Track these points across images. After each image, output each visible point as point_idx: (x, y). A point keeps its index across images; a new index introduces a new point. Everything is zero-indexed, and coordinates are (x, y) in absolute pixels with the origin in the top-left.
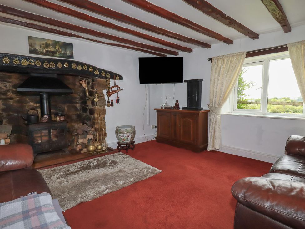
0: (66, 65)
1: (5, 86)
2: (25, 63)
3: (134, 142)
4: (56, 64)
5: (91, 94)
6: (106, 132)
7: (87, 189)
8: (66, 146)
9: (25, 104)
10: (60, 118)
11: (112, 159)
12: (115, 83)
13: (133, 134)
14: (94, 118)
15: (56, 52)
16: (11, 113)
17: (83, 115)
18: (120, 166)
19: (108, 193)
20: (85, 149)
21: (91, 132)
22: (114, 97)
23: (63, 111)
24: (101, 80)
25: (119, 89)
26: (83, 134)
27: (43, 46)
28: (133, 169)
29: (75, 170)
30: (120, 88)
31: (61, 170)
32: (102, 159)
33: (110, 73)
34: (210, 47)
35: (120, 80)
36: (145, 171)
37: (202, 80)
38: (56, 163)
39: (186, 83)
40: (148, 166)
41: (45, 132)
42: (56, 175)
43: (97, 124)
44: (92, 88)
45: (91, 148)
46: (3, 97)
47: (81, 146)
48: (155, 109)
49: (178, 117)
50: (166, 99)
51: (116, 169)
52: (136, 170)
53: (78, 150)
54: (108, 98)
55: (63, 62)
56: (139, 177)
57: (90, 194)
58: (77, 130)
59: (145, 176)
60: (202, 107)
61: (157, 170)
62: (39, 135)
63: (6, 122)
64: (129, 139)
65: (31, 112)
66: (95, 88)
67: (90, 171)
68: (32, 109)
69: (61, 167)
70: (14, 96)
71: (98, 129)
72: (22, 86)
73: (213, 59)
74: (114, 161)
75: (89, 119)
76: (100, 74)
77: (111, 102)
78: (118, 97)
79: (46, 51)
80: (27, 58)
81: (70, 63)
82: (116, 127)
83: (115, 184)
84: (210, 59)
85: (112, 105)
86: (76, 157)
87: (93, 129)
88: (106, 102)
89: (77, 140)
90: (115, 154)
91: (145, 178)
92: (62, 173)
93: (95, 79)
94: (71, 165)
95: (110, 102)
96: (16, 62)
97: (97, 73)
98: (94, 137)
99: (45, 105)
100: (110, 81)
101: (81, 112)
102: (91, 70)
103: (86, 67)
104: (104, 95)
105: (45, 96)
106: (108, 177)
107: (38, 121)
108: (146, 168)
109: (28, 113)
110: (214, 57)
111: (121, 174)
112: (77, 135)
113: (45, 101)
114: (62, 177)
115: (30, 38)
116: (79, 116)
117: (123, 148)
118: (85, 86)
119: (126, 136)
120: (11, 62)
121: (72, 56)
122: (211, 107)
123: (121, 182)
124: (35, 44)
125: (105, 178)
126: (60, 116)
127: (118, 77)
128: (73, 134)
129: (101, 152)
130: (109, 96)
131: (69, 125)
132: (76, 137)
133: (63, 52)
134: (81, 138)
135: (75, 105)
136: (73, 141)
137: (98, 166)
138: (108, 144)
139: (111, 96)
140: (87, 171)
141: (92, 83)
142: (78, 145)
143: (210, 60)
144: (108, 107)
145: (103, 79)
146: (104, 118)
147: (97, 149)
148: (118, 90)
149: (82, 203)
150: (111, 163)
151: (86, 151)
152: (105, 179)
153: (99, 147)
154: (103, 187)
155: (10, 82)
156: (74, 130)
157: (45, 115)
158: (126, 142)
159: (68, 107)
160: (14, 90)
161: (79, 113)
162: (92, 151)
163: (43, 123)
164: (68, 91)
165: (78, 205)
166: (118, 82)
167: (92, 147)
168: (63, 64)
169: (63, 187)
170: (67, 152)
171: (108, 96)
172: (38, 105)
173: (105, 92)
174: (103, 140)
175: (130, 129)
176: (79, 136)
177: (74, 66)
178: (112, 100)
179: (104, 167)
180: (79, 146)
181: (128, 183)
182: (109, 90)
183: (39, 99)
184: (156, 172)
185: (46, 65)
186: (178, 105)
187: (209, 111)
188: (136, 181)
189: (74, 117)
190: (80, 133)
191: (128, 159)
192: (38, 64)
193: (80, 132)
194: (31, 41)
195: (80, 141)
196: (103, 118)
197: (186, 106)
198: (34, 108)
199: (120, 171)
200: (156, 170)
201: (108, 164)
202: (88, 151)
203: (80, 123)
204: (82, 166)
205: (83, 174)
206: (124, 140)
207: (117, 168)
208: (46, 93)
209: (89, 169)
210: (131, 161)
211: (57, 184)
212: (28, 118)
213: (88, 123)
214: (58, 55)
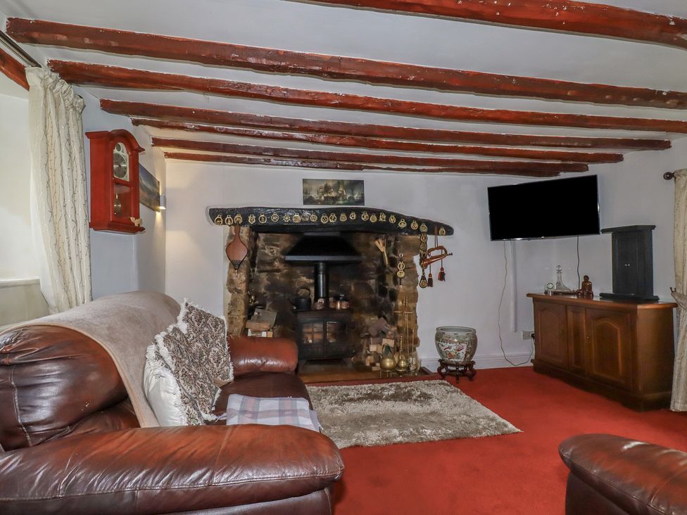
0: (353, 216)
1: (272, 252)
2: (297, 219)
3: (474, 363)
4: (338, 216)
5: (393, 263)
6: (419, 336)
7: (370, 429)
8: (349, 354)
9: (295, 280)
10: (341, 305)
11: (424, 390)
12: (436, 241)
13: (470, 346)
14: (396, 308)
15: (339, 197)
16: (277, 293)
17: (380, 300)
18: (435, 405)
19: (401, 443)
20: (378, 364)
21: (390, 333)
22: (434, 269)
23: (346, 291)
24: (410, 237)
25: (444, 252)
26: (378, 336)
27: (321, 190)
28: (459, 415)
29: (356, 397)
30: (446, 251)
31: (336, 392)
32: (406, 387)
33: (428, 223)
34: (670, 147)
35: (449, 235)
36: (483, 422)
37: (653, 227)
38: (330, 380)
39: (609, 235)
40: (492, 414)
41: (319, 326)
42: (328, 398)
43: (401, 318)
44: (395, 252)
45: (388, 363)
46: (268, 268)
47: (372, 357)
48: (528, 295)
49: (583, 317)
50: (559, 271)
51: (426, 409)
52: (465, 417)
53: (368, 364)
54: (423, 271)
55: (347, 212)
56: (465, 431)
57: (372, 437)
58: (368, 327)
59: (477, 431)
60: (654, 295)
61: (511, 426)
62: (310, 330)
63: (270, 306)
64: (462, 354)
65: (302, 292)
66: (398, 251)
67: (380, 402)
68: (302, 288)
69: (336, 387)
70: (281, 267)
71: (402, 328)
72: (292, 253)
73: (679, 175)
74: (425, 394)
75: (389, 309)
76: (409, 226)
77: (429, 279)
78: (442, 269)
79: (325, 197)
80: (300, 211)
81: (359, 212)
82: (437, 329)
83: (417, 431)
84: (669, 176)
85: (430, 283)
86: (363, 376)
87: (394, 329)
88: (419, 279)
89: (368, 346)
90: (432, 382)
91: (478, 435)
92: (336, 397)
93: (399, 235)
94: (353, 387)
95: (427, 277)
96: (287, 218)
97: (403, 225)
98: (395, 344)
99: (321, 282)
100: (426, 238)
101: (377, 295)
102: (392, 220)
103: (385, 217)
104: (414, 266)
105: (321, 267)
106: (408, 418)
107: (309, 307)
108: (488, 417)
109: (297, 295)
110: (681, 171)
111: (433, 418)
112: (369, 337)
113: (321, 276)
114: (335, 403)
115: (305, 181)
116: (374, 303)
117: (450, 373)
118: (383, 249)
119: (455, 347)
120: (281, 219)
121: (361, 201)
122: (681, 296)
123: (429, 432)
124: (311, 189)
125: (402, 418)
126: (341, 301)
127: (442, 229)
128: (362, 335)
129: (405, 374)
130: (424, 267)
131: (355, 317)
132: (366, 341)
133: (349, 196)
134: (374, 344)
135: (368, 282)
136: (361, 348)
137: (395, 397)
138: (421, 361)
139: (429, 266)
140: (375, 401)
141: (395, 244)
142: (369, 355)
143: (668, 178)
144: (423, 287)
145: (414, 235)
146: (415, 309)
147: (398, 366)
148: (442, 255)
149: (357, 446)
150: (420, 396)
151: (379, 369)
152: (402, 420)
153: (403, 364)
154: (395, 432)
155: (277, 246)
156: (364, 327)
157: (320, 298)
158: (456, 360)
159: (356, 285)
160: (283, 257)
161: (373, 296)
162: (389, 369)
163: (316, 310)
164: (355, 258)
165: (351, 447)
166: (443, 240)
167: (391, 362)
168: (348, 216)
169: (336, 418)
170: (350, 366)
171: (422, 267)
172: (312, 281)
173: (416, 259)
174: (410, 351)
175: (464, 334)
176: (371, 339)
177: (365, 217)
178: (430, 275)
179: (406, 400)
180: (369, 357)
181: (439, 434)
182: (424, 255)
183: (313, 271)
184: (506, 429)
185: (324, 219)
186: (590, 287)
187: (676, 305)
188: (458, 435)
189: (366, 303)
190: (372, 334)
191: (454, 394)
192: (314, 218)
193: (373, 331)
194: (307, 186)
195: (373, 348)
196: (412, 308)
197: (610, 291)
198: (306, 287)
199: (433, 413)
200: (506, 426)
201: (414, 397)
202: (383, 367)
203: (375, 315)
204: (369, 392)
205: (368, 405)
206: (452, 357)
207: (428, 407)
208: (323, 262)
209: (378, 399)
210: (461, 401)
211: (326, 412)
212: (297, 302)
213: (387, 316)
214: (341, 202)
